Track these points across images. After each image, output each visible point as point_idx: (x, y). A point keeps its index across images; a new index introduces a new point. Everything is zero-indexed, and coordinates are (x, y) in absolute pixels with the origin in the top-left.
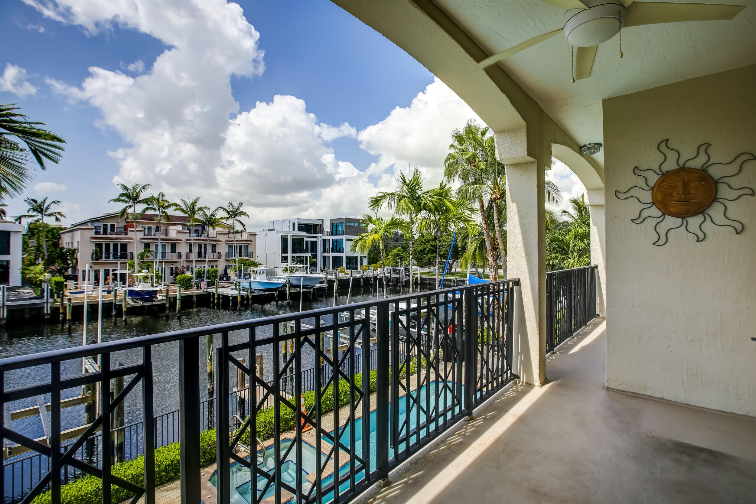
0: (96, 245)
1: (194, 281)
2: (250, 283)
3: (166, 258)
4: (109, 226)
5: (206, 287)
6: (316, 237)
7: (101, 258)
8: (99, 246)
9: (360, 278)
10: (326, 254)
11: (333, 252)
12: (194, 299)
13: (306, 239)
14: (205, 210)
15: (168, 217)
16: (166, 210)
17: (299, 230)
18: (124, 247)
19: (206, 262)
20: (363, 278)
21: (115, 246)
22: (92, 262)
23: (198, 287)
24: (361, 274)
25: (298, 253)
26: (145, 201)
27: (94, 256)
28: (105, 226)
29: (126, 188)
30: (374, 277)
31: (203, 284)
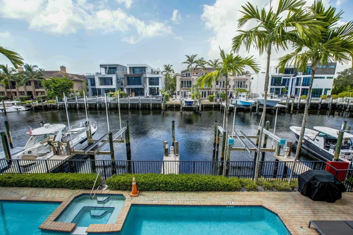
0: (181, 81)
1: (215, 98)
2: (236, 102)
4: (188, 74)
5: (219, 101)
6: (289, 76)
7: (183, 87)
9: (319, 104)
10: (298, 87)
11: (303, 85)
12: (213, 106)
13: (283, 78)
15: (205, 69)
16: (204, 65)
17: (280, 72)
18: (191, 82)
19: (221, 89)
20: (321, 104)
21: (188, 82)
22: (180, 88)
23: (216, 101)
24: (320, 101)
25: (277, 86)
26: (196, 62)
27: (181, 86)
29: (188, 57)
30: (332, 104)
31: (218, 100)
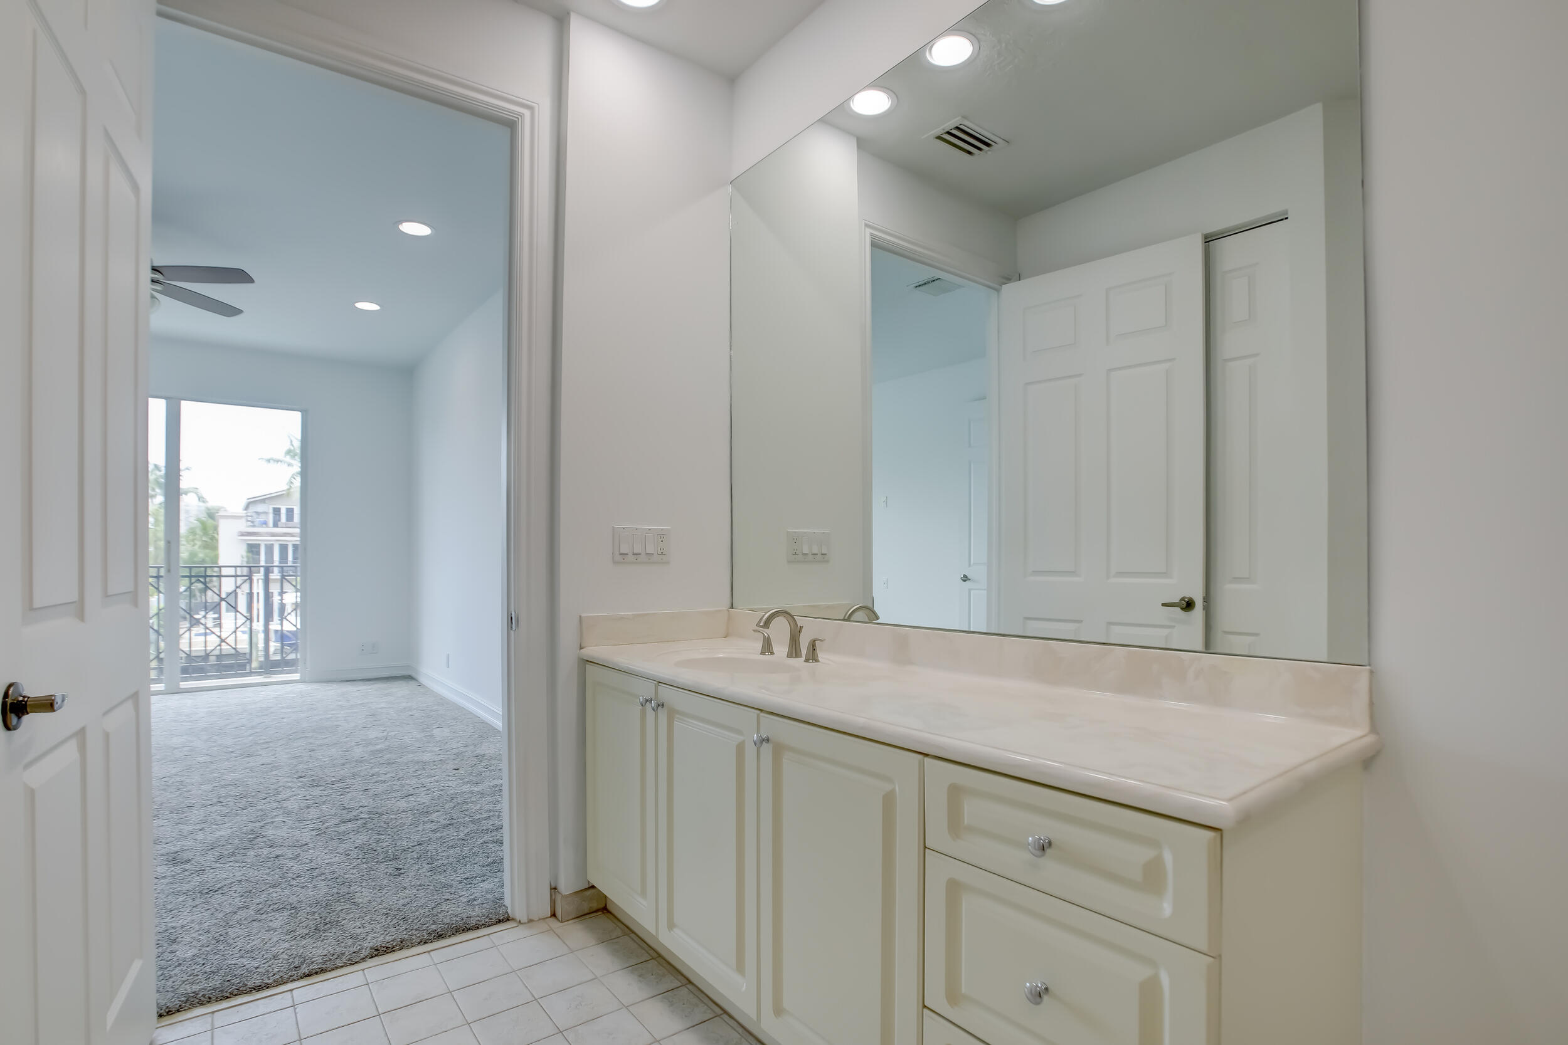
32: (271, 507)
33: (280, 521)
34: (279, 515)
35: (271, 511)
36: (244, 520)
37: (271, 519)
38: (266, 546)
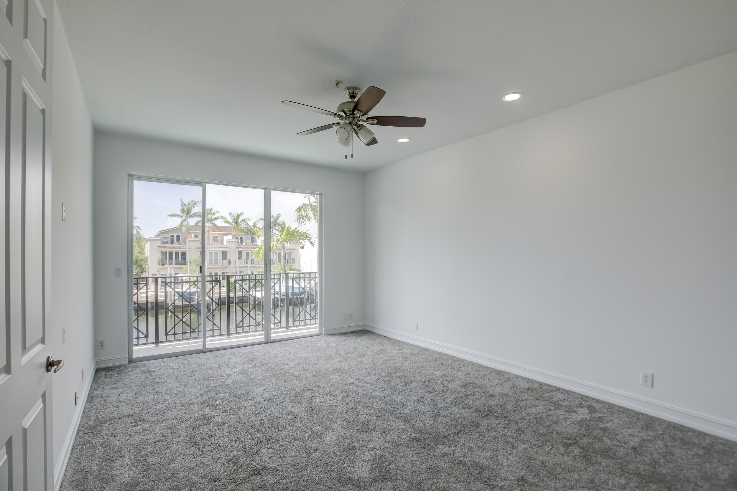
0: (162, 252)
3: (219, 265)
4: (175, 237)
7: (166, 264)
8: (164, 253)
14: (248, 221)
15: (217, 228)
16: (214, 222)
18: (184, 254)
19: (249, 268)
21: (177, 253)
22: (158, 267)
27: (160, 263)
28: (172, 237)
32: (170, 235)
33: (174, 241)
34: (174, 239)
35: (170, 237)
36: (160, 241)
37: (170, 240)
38: (169, 252)
